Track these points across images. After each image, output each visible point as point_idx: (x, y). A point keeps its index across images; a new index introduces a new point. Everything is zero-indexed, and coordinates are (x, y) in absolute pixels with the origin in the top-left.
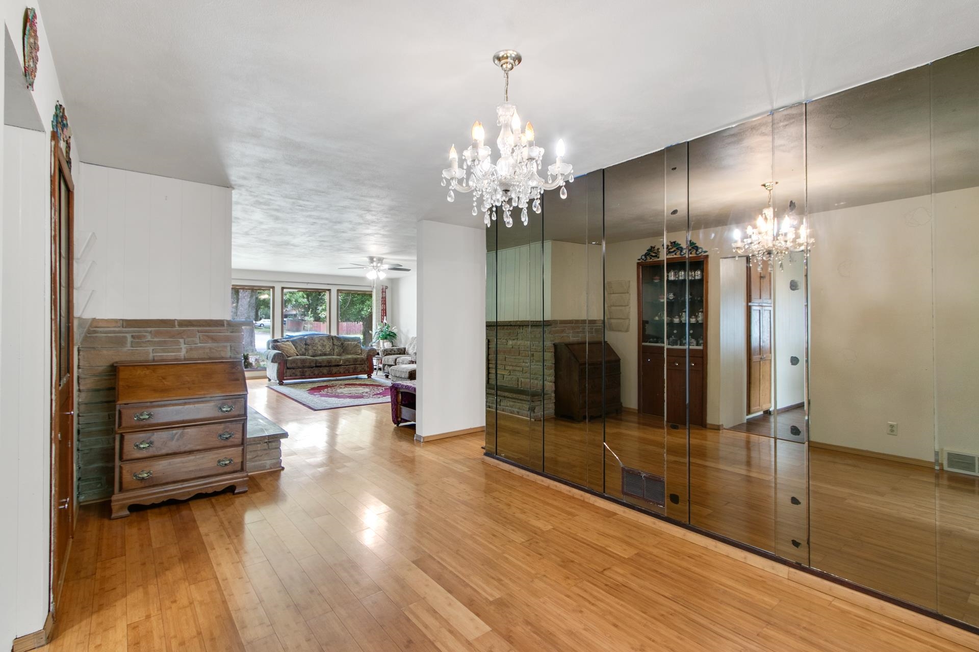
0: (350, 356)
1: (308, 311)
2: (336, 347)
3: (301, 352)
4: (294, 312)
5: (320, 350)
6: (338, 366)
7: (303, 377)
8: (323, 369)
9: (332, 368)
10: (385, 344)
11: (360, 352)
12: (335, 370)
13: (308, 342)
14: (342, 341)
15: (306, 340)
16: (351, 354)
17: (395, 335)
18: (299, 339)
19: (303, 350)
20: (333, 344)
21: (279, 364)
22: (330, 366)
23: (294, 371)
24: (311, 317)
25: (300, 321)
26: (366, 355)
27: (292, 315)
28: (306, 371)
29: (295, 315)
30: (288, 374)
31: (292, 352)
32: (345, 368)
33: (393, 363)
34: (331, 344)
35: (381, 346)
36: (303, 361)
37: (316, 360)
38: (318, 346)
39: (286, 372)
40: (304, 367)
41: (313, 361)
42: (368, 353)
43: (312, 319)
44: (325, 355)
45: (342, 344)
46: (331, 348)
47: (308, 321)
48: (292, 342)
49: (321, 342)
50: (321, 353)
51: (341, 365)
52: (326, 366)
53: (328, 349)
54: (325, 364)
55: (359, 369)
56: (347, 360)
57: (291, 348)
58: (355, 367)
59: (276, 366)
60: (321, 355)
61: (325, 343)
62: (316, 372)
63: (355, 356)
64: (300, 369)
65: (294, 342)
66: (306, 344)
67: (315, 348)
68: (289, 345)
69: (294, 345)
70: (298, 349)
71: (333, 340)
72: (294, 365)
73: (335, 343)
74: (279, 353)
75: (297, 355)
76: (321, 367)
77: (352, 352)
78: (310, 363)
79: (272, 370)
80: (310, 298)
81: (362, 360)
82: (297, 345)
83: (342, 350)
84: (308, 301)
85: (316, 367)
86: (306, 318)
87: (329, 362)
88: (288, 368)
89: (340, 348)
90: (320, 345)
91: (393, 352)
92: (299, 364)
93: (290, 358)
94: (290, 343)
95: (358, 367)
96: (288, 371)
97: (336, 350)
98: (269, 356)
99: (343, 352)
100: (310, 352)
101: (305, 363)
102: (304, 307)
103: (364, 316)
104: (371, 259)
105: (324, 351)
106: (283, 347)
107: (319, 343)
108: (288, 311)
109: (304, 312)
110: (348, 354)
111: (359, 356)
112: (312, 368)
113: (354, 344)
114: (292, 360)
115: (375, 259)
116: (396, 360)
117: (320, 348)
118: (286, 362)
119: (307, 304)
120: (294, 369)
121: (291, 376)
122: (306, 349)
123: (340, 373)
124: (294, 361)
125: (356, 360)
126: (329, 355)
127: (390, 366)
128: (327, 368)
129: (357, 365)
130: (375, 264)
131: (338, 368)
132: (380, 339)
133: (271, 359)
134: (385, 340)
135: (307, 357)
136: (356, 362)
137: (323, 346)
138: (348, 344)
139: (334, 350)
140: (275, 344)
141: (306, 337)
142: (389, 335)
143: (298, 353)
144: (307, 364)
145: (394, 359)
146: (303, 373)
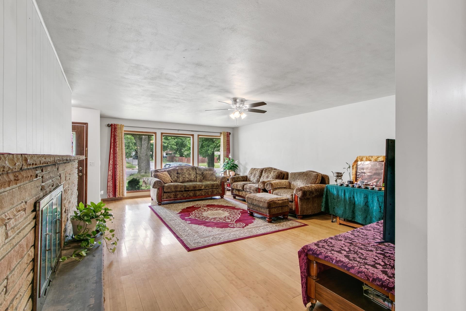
0: (208, 183)
1: (177, 152)
2: (198, 175)
3: (174, 179)
4: (171, 153)
5: (188, 178)
6: (200, 190)
7: (176, 199)
8: (189, 193)
9: (196, 192)
10: (231, 173)
11: (215, 179)
12: (198, 193)
13: (179, 171)
14: (202, 171)
15: (177, 170)
16: (209, 180)
17: (237, 166)
18: (172, 169)
19: (176, 178)
20: (196, 173)
21: (158, 189)
22: (195, 190)
23: (169, 194)
24: (178, 155)
25: (173, 156)
26: (220, 182)
27: (169, 154)
28: (178, 195)
29: (171, 154)
30: (165, 197)
31: (168, 179)
32: (206, 191)
33: (241, 189)
34: (194, 173)
35: (228, 174)
36: (176, 187)
37: (185, 186)
38: (186, 174)
39: (164, 195)
40: (176, 191)
41: (182, 186)
42: (221, 180)
43: (179, 156)
44: (191, 181)
45: (202, 173)
46: (195, 176)
47: (177, 156)
48: (168, 171)
49: (188, 171)
50: (188, 180)
51: (203, 189)
52: (192, 190)
53: (193, 177)
54: (191, 189)
55: (215, 192)
56: (206, 186)
57: (167, 177)
58: (212, 191)
59: (156, 190)
60: (188, 181)
61: (191, 173)
62: (185, 195)
63: (212, 183)
64: (174, 193)
65: (169, 172)
66: (177, 173)
67: (184, 176)
68: (166, 174)
69: (169, 174)
70: (172, 177)
71: (196, 170)
72: (169, 190)
73: (197, 172)
74: (158, 181)
75: (172, 182)
76: (188, 191)
77: (209, 179)
78: (181, 188)
79: (154, 192)
80: (178, 146)
81: (217, 185)
82: (171, 174)
83: (202, 178)
84: (177, 147)
85: (185, 191)
86: (176, 155)
87: (194, 187)
88: (165, 192)
89: (201, 176)
90: (187, 174)
91: (239, 179)
92: (173, 190)
93: (166, 185)
94: (167, 173)
95: (214, 191)
96: (165, 194)
97: (198, 178)
98: (151, 183)
99: (203, 179)
100: (181, 179)
101: (177, 189)
102: (175, 150)
103: (209, 154)
104: (235, 100)
105: (190, 178)
106: (161, 176)
107: (187, 173)
108: (168, 152)
109: (175, 152)
110: (206, 180)
111: (215, 183)
112: (182, 192)
113: (211, 173)
114: (168, 186)
115: (238, 101)
116: (243, 186)
117: (187, 176)
118: (163, 187)
119: (176, 149)
120: (169, 193)
121: (167, 198)
122: (177, 177)
123: (202, 195)
124: (169, 187)
125: (213, 185)
126: (194, 181)
127: (239, 190)
128: (193, 192)
129: (214, 189)
130: (238, 105)
131: (201, 191)
132: (227, 169)
133: (152, 185)
134: (230, 170)
135: (178, 183)
136: (213, 187)
137: (190, 174)
138: (207, 174)
139: (196, 177)
140: (156, 173)
141: (177, 168)
142: (233, 166)
143: (171, 180)
144: (179, 189)
145: (242, 186)
146: (176, 196)
